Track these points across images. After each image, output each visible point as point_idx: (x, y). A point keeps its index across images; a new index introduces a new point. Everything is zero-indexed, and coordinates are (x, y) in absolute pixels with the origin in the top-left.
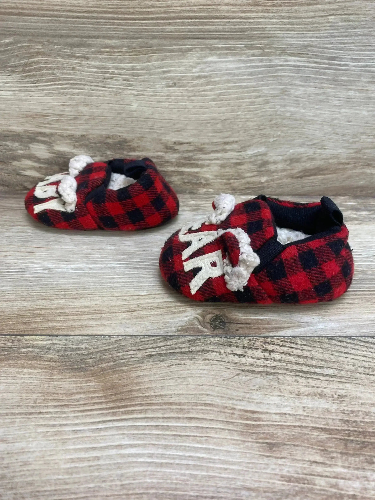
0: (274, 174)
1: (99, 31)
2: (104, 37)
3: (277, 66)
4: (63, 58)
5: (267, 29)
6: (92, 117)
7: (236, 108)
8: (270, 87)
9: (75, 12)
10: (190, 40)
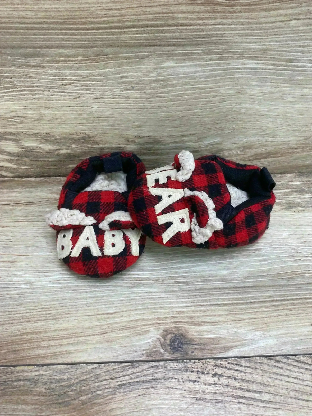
1: (52, 41)
2: (58, 47)
3: (234, 69)
4: (18, 67)
5: (225, 35)
6: (55, 118)
7: (193, 106)
8: (227, 87)
9: (24, 23)
10: (145, 47)
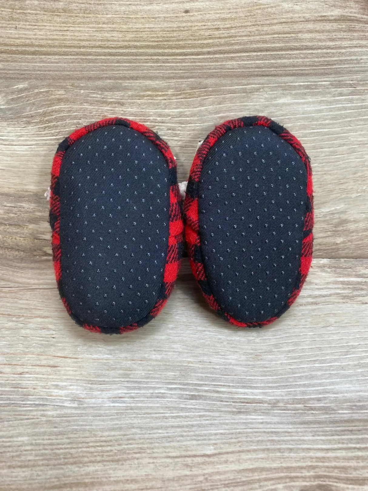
0: (354, 234)
1: (138, 70)
2: (145, 78)
4: (91, 104)
5: (362, 61)
9: (108, 47)
10: (256, 78)
